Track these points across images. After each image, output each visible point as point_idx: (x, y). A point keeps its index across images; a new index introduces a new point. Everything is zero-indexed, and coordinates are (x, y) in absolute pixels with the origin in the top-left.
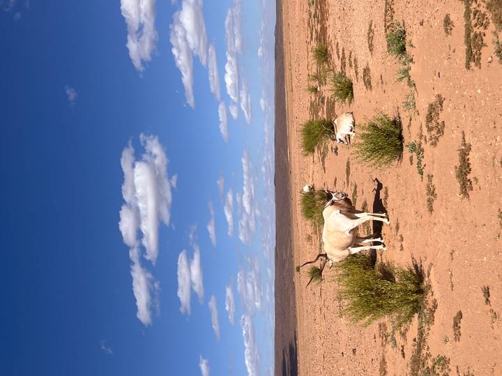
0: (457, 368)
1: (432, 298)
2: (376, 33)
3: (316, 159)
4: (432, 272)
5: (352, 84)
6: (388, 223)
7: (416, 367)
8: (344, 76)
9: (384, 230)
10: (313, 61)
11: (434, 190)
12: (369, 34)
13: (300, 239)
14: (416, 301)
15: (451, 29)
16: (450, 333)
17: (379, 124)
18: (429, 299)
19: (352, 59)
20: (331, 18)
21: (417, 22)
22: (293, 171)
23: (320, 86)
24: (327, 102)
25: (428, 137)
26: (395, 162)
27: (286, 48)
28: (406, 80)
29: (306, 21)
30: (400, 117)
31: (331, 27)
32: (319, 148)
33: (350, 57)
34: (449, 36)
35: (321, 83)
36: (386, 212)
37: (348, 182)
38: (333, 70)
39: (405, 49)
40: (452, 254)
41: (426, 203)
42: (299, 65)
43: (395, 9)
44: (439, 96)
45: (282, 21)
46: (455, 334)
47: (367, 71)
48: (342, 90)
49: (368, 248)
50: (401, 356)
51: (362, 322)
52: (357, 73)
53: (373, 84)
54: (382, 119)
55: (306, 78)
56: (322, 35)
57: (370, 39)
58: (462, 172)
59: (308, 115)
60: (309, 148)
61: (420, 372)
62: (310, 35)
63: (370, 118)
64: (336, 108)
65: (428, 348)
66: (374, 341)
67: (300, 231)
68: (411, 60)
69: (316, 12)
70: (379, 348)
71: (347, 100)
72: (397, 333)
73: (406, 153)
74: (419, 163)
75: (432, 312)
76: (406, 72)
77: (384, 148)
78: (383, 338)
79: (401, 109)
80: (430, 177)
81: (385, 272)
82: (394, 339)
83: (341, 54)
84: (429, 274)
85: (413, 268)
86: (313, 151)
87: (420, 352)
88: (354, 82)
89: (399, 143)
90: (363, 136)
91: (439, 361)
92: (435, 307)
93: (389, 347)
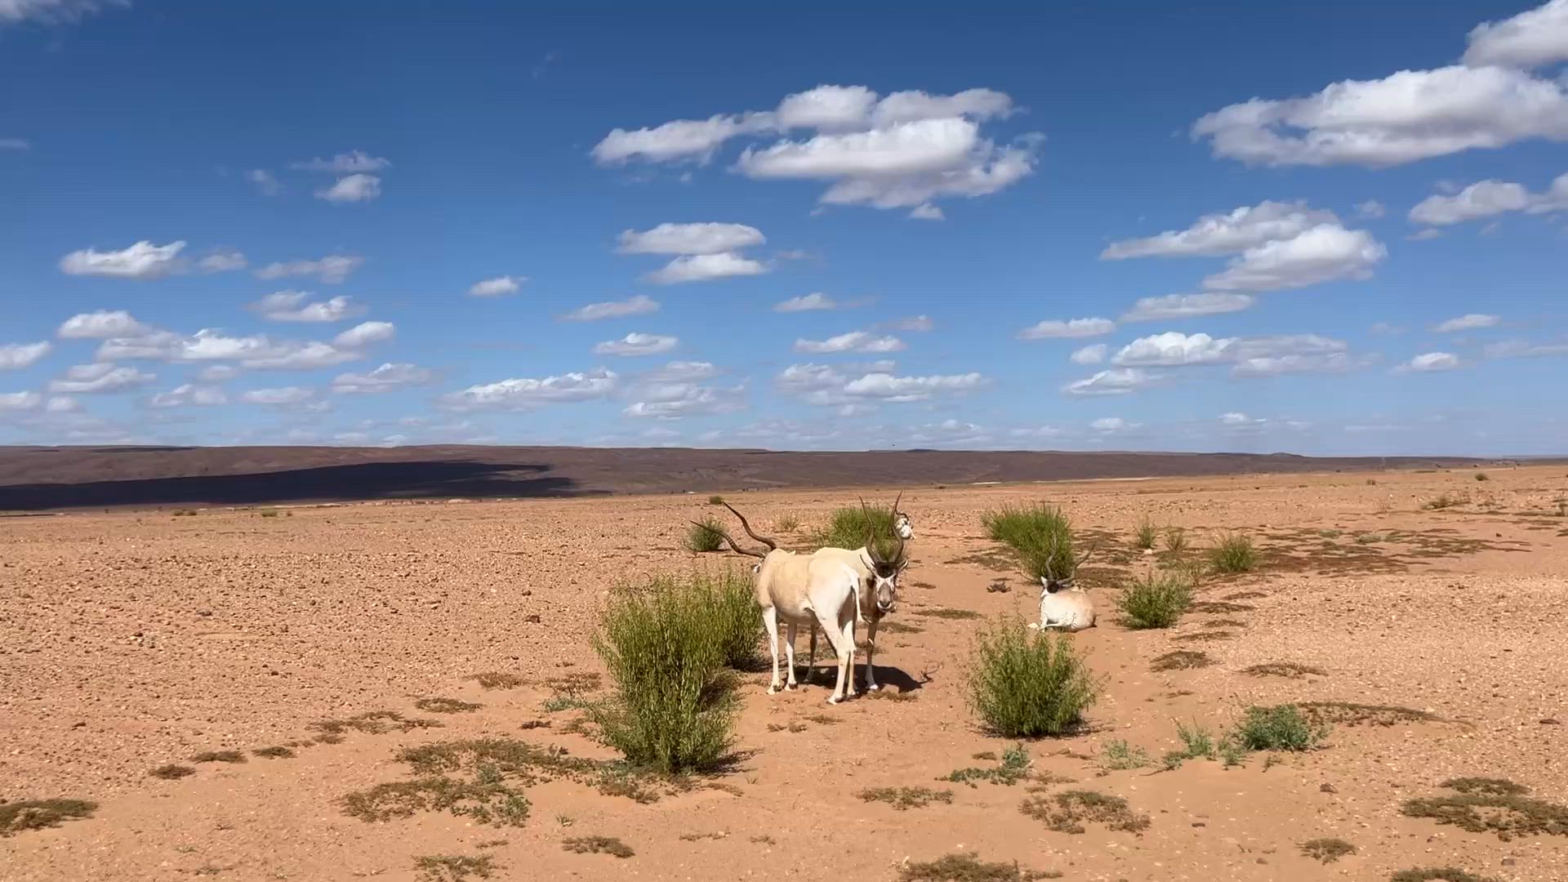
0: (505, 843)
1: (661, 793)
2: (1295, 683)
3: (976, 543)
4: (721, 793)
5: (1164, 626)
6: (832, 700)
7: (502, 753)
8: (1182, 611)
9: (816, 692)
10: (1217, 539)
11: (917, 805)
12: (1293, 667)
13: (786, 507)
14: (654, 756)
15: (1316, 856)
16: (582, 830)
17: (1071, 684)
18: (660, 786)
19: (1226, 628)
20: (1326, 581)
21: (1330, 778)
22: (946, 492)
23: (1154, 555)
24: (1118, 570)
25: (1043, 796)
26: (979, 720)
27: (1248, 480)
28: (1183, 747)
29: (1314, 525)
30: (1088, 733)
31: (1303, 582)
32: (1003, 550)
33: (1233, 623)
34: (1299, 852)
35: (1162, 556)
36: (858, 696)
37: (925, 613)
38: (1196, 585)
39: (1259, 748)
40: (767, 839)
41: (884, 786)
42: (1206, 508)
43: (1358, 728)
44: (1147, 823)
45: (1314, 470)
46: (581, 841)
47: (1200, 660)
48: (1150, 601)
49: (774, 651)
50: (527, 720)
51: (603, 633)
52: (1194, 637)
53: (1168, 675)
54: (1085, 690)
55: (1175, 525)
56: (1280, 560)
57: (1282, 670)
58: (964, 868)
59: (1081, 527)
60: (1005, 529)
61: (491, 760)
62: (1281, 533)
63: (1090, 662)
64: (1103, 589)
65: (547, 781)
66: (560, 662)
67: (804, 507)
68: (1232, 762)
69: (1337, 548)
70: (543, 674)
71: (1126, 614)
72: (579, 713)
73: (1002, 746)
74: (979, 773)
75: (630, 792)
76: (1202, 749)
77: (1014, 695)
78: (567, 681)
79: (1107, 736)
80: (946, 797)
81: (716, 691)
82: (564, 705)
83: (1239, 601)
84: (717, 787)
85: (730, 752)
86: (996, 538)
87: (536, 763)
88: (1171, 632)
89: (1025, 729)
90: (1043, 645)
91: (518, 804)
92: (642, 799)
93: (546, 695)
